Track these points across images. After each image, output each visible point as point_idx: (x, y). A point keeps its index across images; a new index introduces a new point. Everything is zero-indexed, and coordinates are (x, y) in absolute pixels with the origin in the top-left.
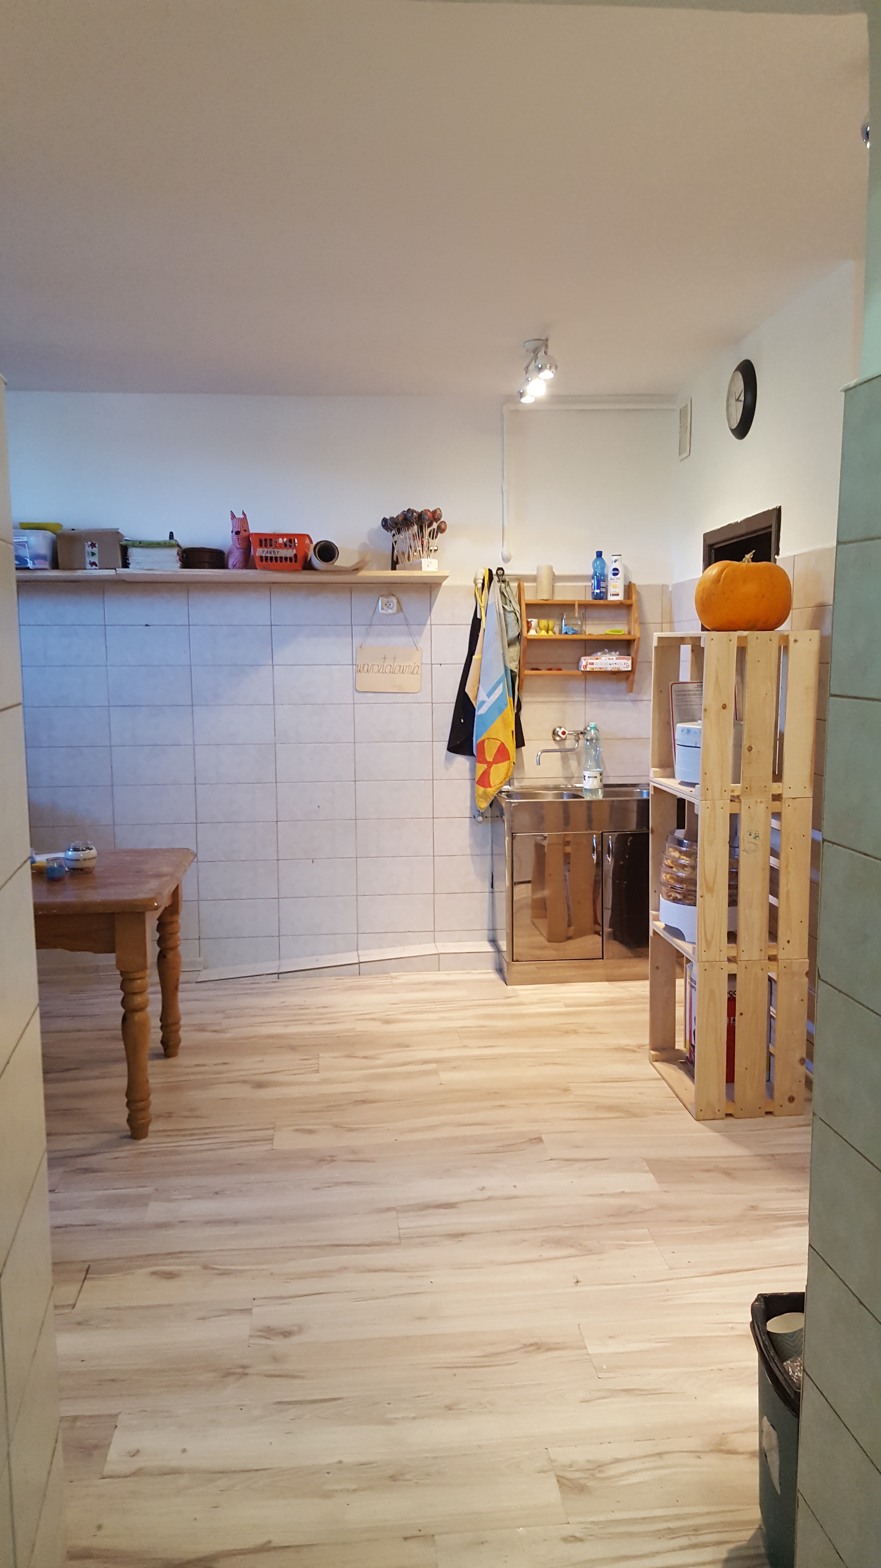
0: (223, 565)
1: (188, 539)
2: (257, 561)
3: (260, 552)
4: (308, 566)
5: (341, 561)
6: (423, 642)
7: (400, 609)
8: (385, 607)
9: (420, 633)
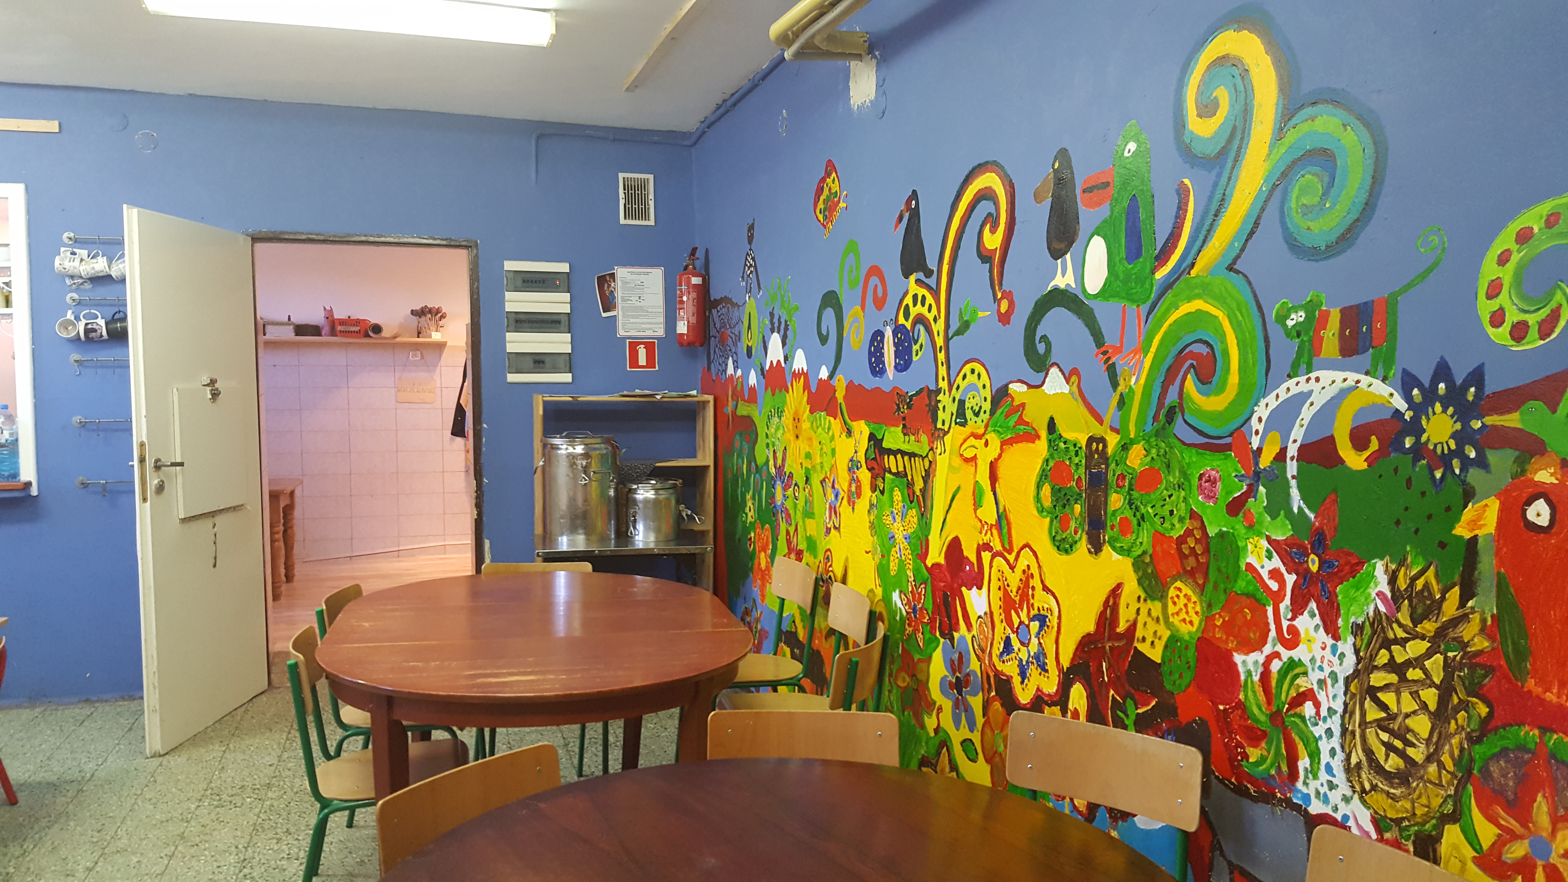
0: (320, 335)
1: (297, 319)
2: (338, 333)
3: (339, 328)
4: (367, 335)
5: (385, 333)
6: (437, 376)
7: (422, 357)
8: (414, 357)
9: (434, 371)
